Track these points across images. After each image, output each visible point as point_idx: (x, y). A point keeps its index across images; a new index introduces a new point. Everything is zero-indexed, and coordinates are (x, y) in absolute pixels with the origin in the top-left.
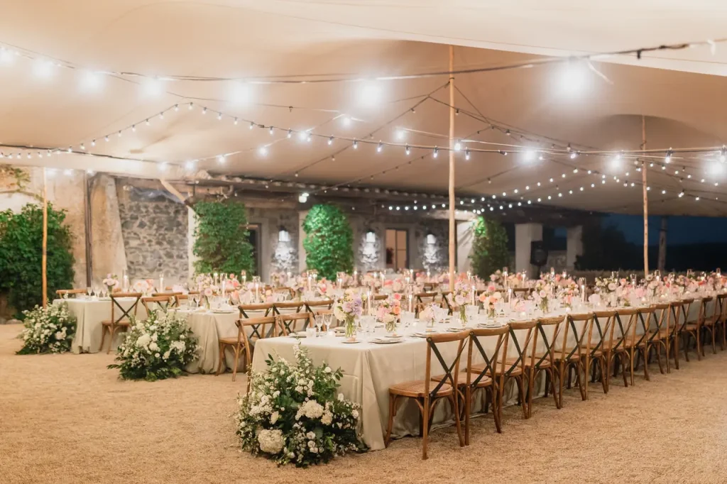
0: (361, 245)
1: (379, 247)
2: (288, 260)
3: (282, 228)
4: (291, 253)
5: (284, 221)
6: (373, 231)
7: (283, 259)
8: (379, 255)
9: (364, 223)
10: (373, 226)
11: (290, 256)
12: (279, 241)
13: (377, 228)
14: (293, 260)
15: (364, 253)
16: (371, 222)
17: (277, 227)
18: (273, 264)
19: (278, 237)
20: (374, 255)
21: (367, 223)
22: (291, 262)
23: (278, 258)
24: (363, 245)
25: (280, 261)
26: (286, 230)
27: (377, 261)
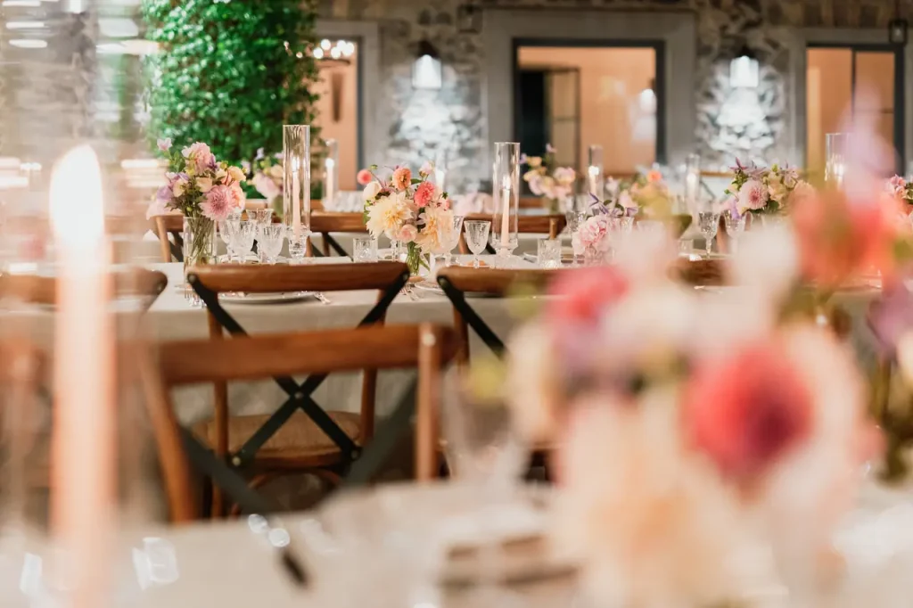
0: (709, 96)
1: (781, 102)
2: (445, 143)
3: (426, 48)
4: (456, 122)
5: (432, 31)
6: (751, 54)
7: (430, 139)
8: (778, 126)
9: (724, 28)
10: (757, 39)
11: (452, 129)
12: (414, 89)
13: (775, 45)
14: (462, 142)
15: (721, 121)
16: (750, 25)
17: (411, 45)
18: (393, 153)
19: (411, 75)
20: (762, 127)
21: (733, 29)
22: (456, 146)
23: (409, 136)
24: (719, 95)
25: (418, 144)
26: (434, 54)
27: (773, 146)
